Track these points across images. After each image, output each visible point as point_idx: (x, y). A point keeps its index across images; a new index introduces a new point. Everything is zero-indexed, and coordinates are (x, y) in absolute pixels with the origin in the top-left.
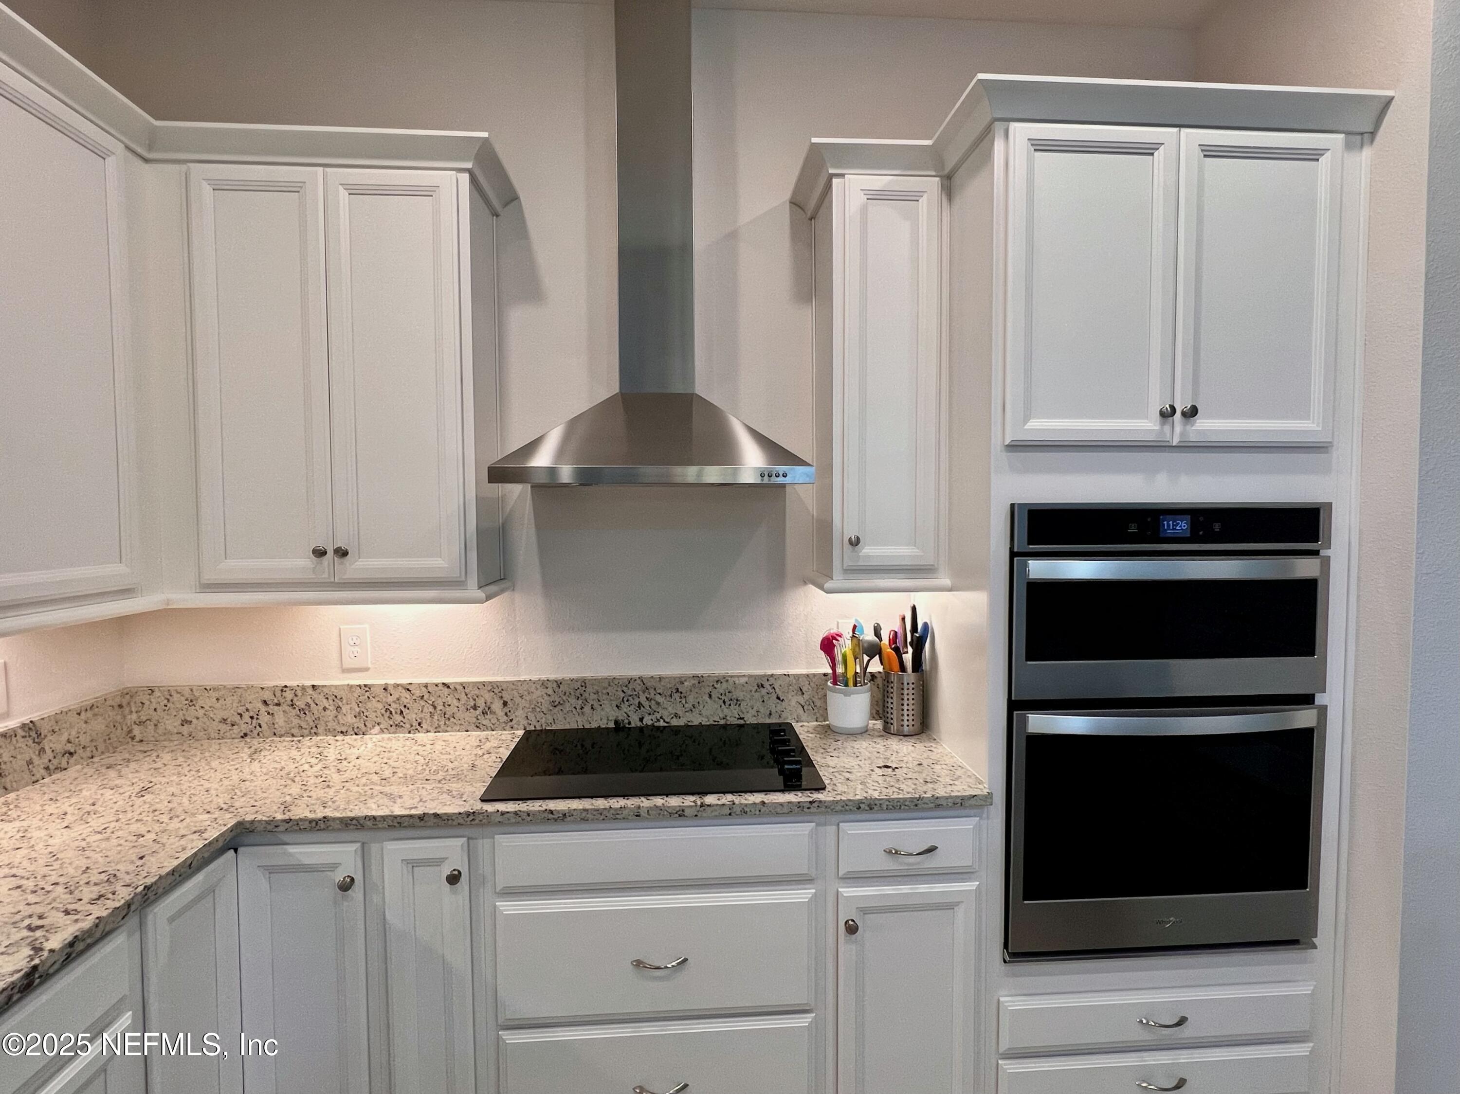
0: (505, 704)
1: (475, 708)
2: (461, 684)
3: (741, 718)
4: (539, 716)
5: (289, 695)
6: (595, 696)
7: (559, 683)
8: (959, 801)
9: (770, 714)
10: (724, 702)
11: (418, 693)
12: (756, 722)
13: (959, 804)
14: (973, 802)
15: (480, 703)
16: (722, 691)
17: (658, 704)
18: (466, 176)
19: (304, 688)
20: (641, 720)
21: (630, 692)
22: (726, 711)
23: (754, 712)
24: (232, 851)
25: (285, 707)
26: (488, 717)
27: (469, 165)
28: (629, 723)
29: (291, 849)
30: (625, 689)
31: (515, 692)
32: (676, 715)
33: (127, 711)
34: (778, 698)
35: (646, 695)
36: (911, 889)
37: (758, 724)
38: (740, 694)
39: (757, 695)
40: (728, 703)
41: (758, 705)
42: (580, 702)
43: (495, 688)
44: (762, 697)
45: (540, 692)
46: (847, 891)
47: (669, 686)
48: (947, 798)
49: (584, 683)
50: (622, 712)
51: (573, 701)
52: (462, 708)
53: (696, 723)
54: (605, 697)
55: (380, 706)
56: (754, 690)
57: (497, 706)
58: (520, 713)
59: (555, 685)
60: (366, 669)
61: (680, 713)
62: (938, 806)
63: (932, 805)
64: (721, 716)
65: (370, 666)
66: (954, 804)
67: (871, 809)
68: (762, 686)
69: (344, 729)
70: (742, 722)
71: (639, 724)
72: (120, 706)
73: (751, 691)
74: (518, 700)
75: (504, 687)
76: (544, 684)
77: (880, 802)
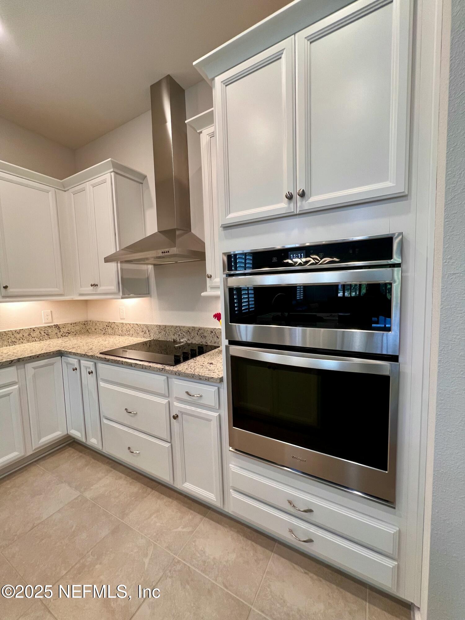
0: (149, 331)
1: (143, 331)
2: (140, 324)
3: (207, 343)
4: (156, 335)
5: (110, 324)
6: (168, 331)
7: (160, 326)
8: (207, 378)
9: (215, 342)
10: (201, 337)
11: (132, 326)
12: (211, 345)
13: (207, 380)
14: (212, 380)
15: (144, 330)
16: (200, 333)
17: (184, 335)
18: (113, 173)
19: (112, 322)
20: (180, 340)
21: (176, 331)
22: (202, 340)
23: (210, 341)
24: (60, 357)
25: (110, 327)
26: (146, 334)
27: (112, 170)
28: (177, 341)
29: (69, 359)
30: (175, 329)
31: (151, 328)
32: (189, 340)
33: (86, 325)
34: (217, 337)
35: (181, 332)
36: (195, 409)
37: (211, 346)
38: (205, 334)
39: (211, 335)
40: (202, 337)
41: (211, 339)
42: (165, 332)
43: (147, 326)
44: (212, 336)
45: (156, 328)
46: (176, 404)
47: (186, 329)
48: (203, 377)
49: (166, 326)
50: (175, 337)
51: (163, 332)
52: (140, 331)
53: (194, 343)
54: (171, 331)
55: (125, 329)
56: (210, 333)
57: (147, 331)
58: (152, 334)
59: (159, 327)
60: (124, 319)
61: (190, 339)
62: (200, 379)
63: (198, 378)
64: (201, 341)
65: (125, 318)
66: (206, 379)
67: (179, 375)
68: (212, 332)
69: (120, 334)
70: (207, 344)
71: (179, 341)
72: (85, 324)
73: (209, 334)
74: (151, 330)
75: (148, 326)
76: (157, 326)
77: (182, 373)
